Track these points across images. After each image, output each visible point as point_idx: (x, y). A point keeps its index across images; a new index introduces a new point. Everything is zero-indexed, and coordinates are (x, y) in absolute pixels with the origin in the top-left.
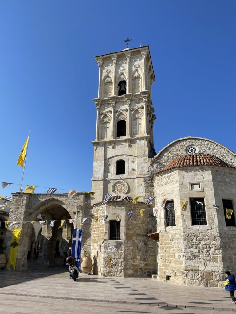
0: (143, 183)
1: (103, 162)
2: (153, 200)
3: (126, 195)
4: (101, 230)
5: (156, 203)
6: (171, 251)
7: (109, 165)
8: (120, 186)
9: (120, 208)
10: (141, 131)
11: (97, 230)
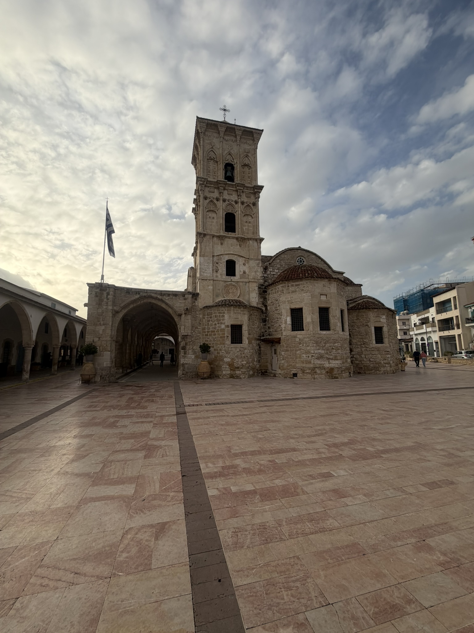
0: (257, 288)
1: (212, 258)
2: (266, 306)
3: (238, 299)
4: (219, 334)
5: (274, 309)
6: (298, 352)
7: (217, 263)
8: (232, 288)
9: (242, 312)
10: (252, 231)
11: (212, 334)
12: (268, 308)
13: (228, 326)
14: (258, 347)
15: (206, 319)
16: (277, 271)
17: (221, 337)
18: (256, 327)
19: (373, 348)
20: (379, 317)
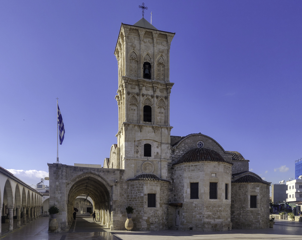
0: (166, 166)
1: (134, 143)
2: (173, 179)
3: (153, 174)
4: (139, 200)
5: (178, 182)
6: (194, 213)
7: (138, 147)
8: (148, 166)
9: (155, 185)
10: (164, 120)
11: (134, 200)
12: (175, 181)
13: (146, 195)
14: (166, 210)
15: (130, 188)
16: (182, 152)
17: (141, 202)
18: (165, 195)
19: (248, 210)
20: (255, 188)
